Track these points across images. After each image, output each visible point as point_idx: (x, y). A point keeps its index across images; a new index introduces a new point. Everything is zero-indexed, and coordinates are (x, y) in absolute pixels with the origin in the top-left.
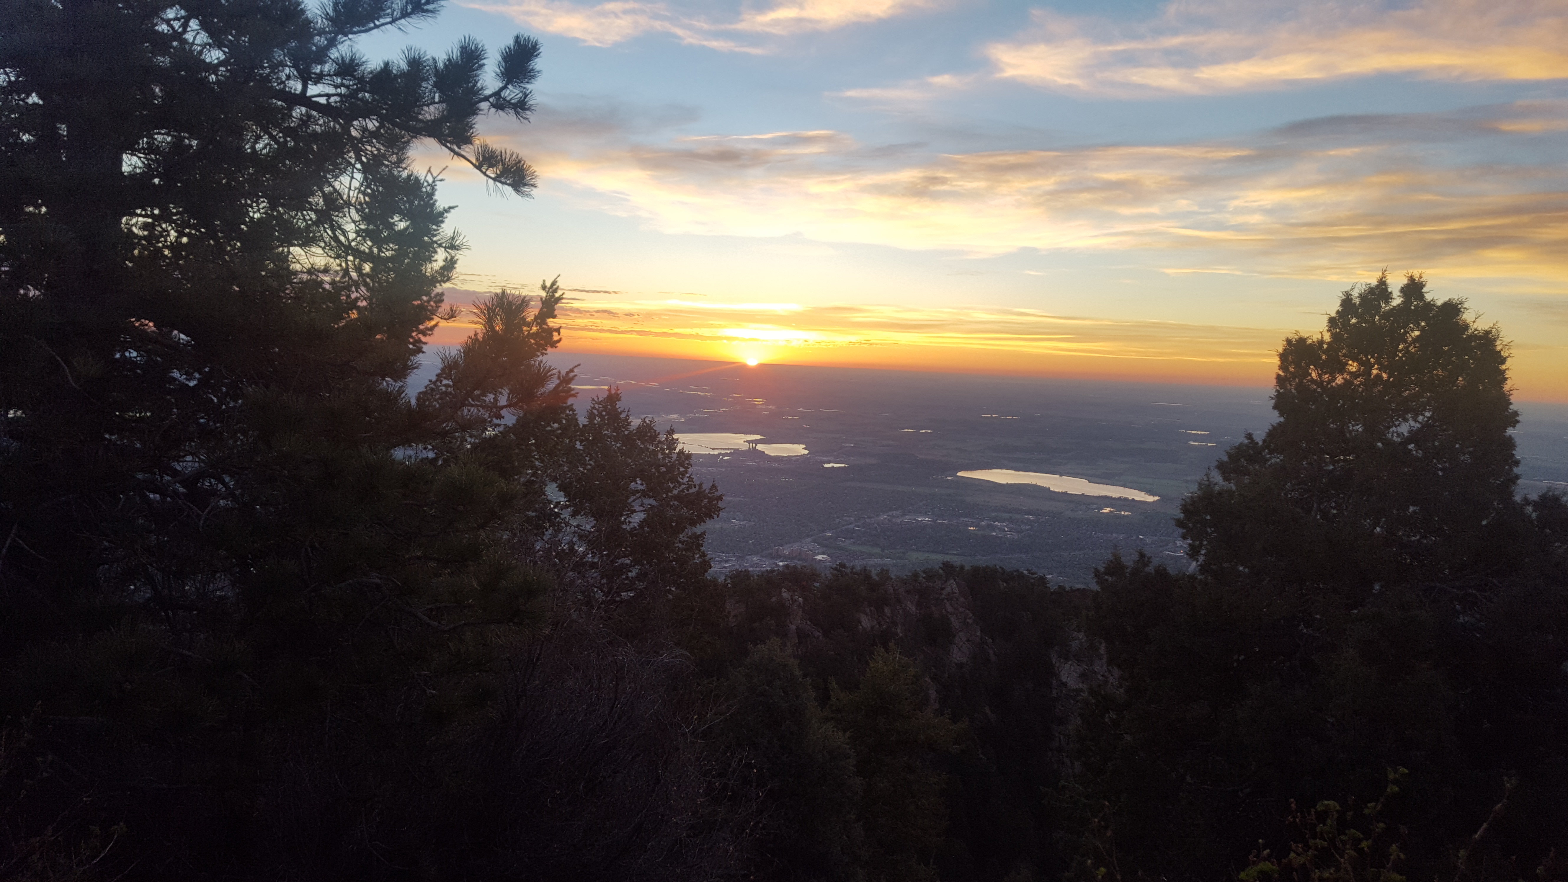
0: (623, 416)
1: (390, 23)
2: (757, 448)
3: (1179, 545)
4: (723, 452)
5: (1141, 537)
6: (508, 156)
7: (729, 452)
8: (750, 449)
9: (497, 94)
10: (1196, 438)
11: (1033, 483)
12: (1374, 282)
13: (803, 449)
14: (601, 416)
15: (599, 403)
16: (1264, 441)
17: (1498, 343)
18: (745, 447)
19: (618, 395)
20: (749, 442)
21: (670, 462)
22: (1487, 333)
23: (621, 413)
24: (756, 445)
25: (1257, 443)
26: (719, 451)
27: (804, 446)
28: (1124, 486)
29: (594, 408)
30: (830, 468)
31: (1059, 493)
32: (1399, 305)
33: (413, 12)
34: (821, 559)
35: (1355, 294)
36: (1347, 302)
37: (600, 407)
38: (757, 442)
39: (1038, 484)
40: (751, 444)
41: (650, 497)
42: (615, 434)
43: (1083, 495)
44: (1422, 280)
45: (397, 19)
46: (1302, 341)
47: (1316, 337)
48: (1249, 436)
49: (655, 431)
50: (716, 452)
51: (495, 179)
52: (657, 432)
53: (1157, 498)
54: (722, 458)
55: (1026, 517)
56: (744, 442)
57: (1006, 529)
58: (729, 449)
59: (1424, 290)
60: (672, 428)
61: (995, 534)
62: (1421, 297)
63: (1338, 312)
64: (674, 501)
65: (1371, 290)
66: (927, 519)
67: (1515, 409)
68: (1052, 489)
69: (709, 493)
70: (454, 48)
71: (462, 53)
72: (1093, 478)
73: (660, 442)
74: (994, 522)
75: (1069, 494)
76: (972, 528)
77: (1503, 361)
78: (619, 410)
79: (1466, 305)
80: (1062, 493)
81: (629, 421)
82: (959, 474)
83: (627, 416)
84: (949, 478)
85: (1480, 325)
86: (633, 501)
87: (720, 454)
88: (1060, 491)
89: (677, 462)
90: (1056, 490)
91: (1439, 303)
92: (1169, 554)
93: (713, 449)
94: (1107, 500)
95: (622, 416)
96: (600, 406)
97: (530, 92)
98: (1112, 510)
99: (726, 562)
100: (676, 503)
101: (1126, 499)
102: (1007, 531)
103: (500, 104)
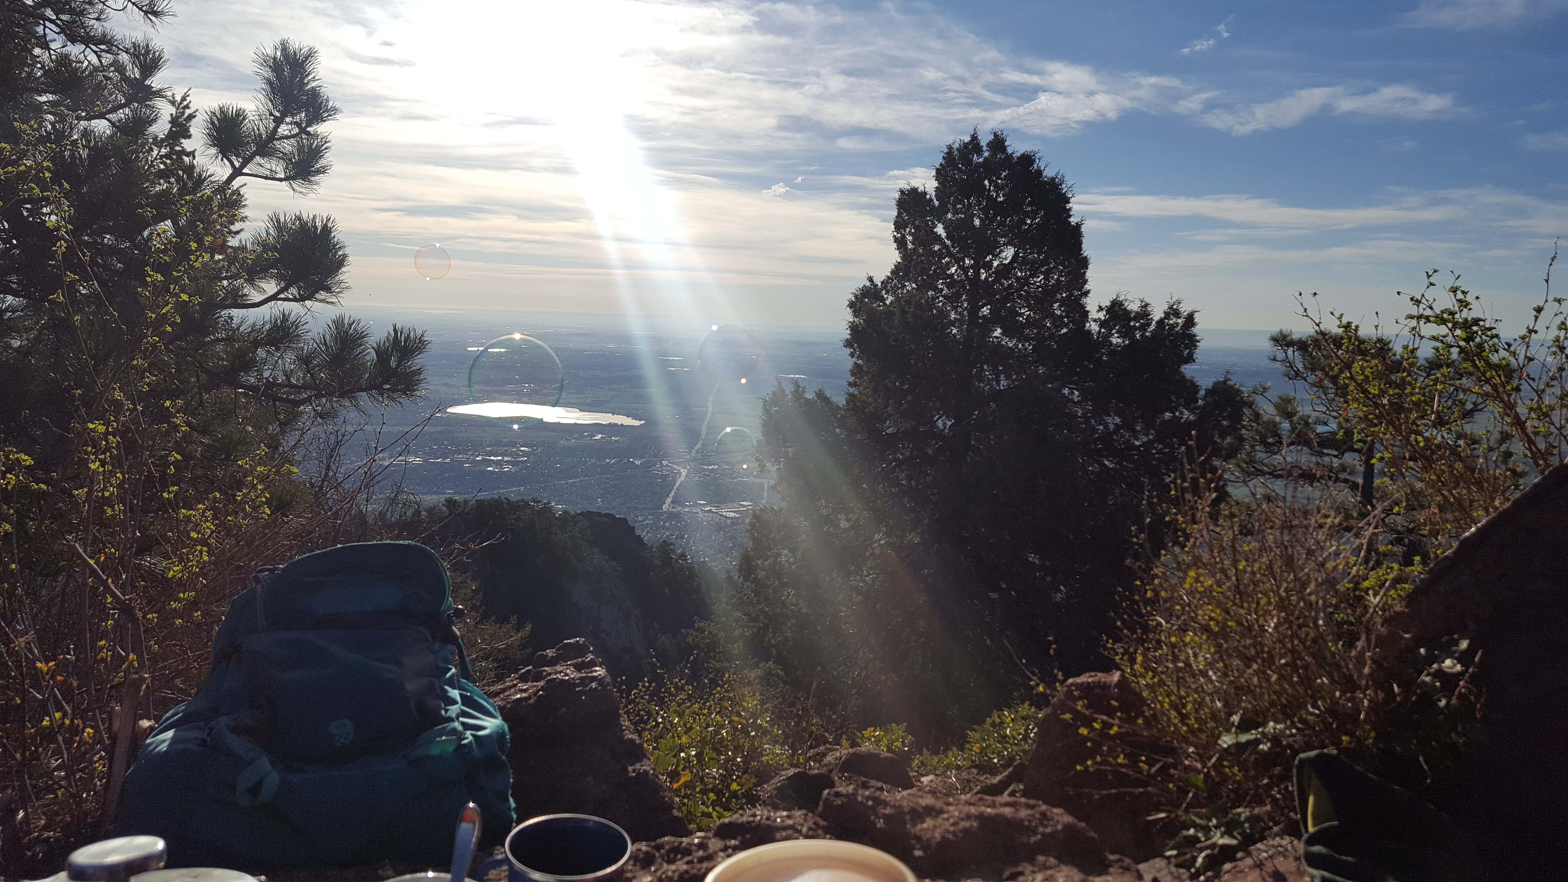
12: (967, 139)
16: (882, 283)
17: (1064, 186)
22: (1053, 179)
25: (877, 285)
32: (988, 157)
35: (955, 147)
36: (949, 154)
48: (871, 279)
59: (1006, 145)
62: (1004, 150)
63: (941, 165)
65: (966, 145)
77: (1068, 201)
85: (1048, 173)
91: (1018, 155)
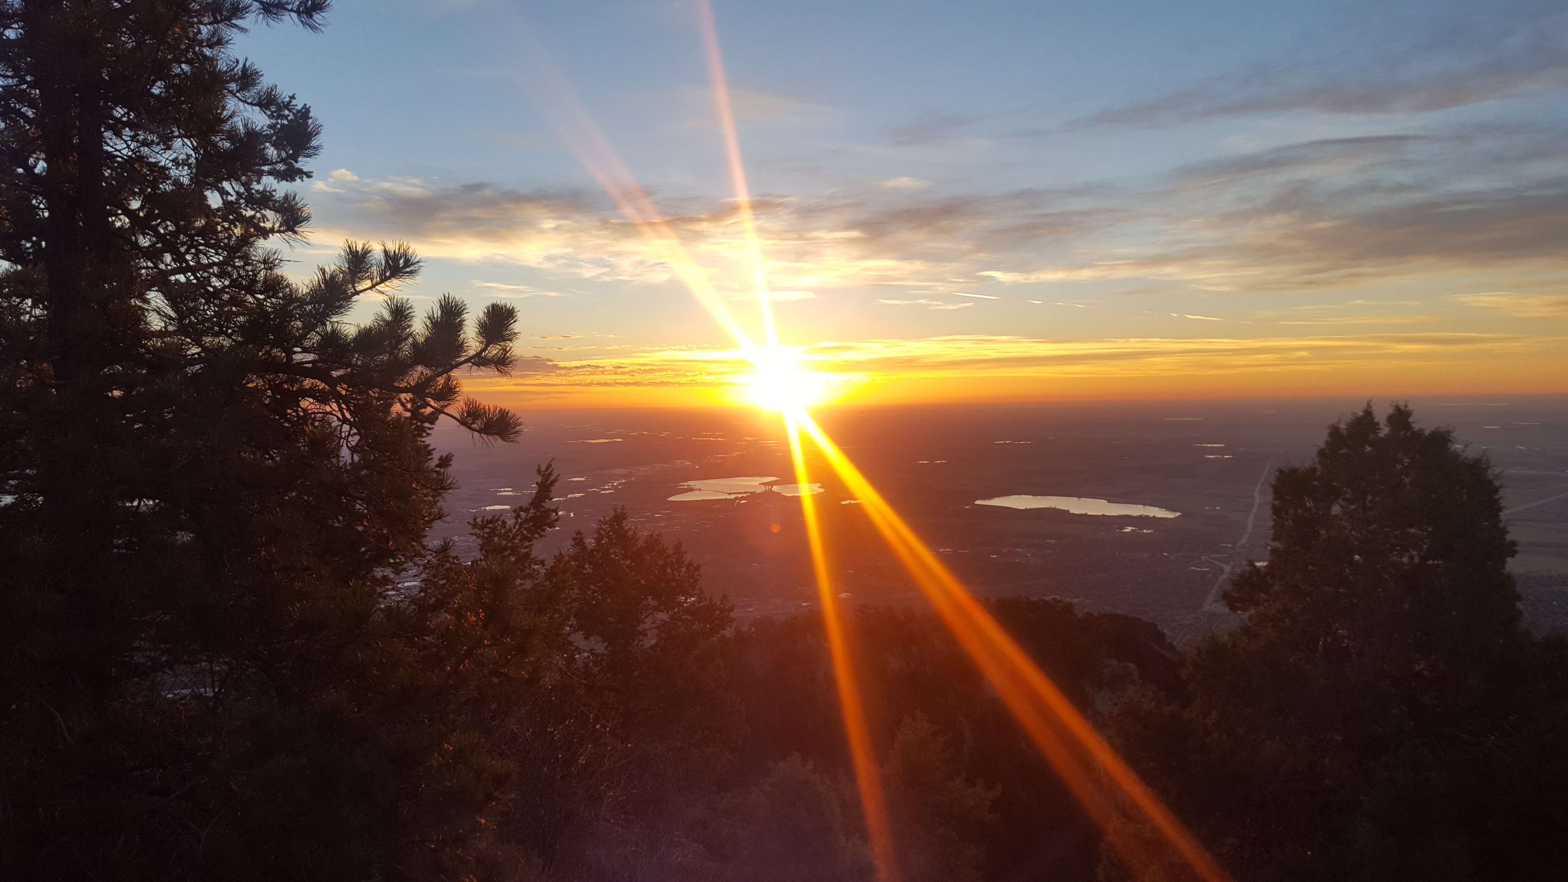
0: (631, 533)
1: (370, 288)
2: (773, 490)
3: (1204, 559)
4: (740, 496)
5: (1165, 554)
6: (492, 410)
7: (745, 495)
8: (766, 491)
9: (478, 355)
10: (1212, 451)
11: (1052, 507)
13: (819, 487)
14: (608, 537)
15: (605, 523)
18: (762, 489)
19: (624, 514)
20: (765, 484)
21: (679, 576)
22: (1478, 461)
23: (627, 531)
24: (772, 487)
26: (736, 496)
27: (820, 485)
28: (1144, 504)
29: (601, 529)
30: (847, 504)
31: (1078, 515)
32: (1387, 435)
33: (393, 275)
34: (845, 597)
35: (1343, 426)
36: (1335, 432)
37: (606, 528)
38: (772, 484)
39: (1058, 507)
40: (767, 487)
41: (662, 611)
42: (623, 552)
43: (1103, 515)
44: (1407, 409)
45: (377, 284)
46: (1294, 471)
47: (1308, 464)
49: (663, 545)
50: (733, 497)
51: (480, 432)
52: (665, 546)
53: (1178, 514)
54: (739, 502)
55: (1048, 541)
56: (760, 484)
57: (1029, 555)
58: (745, 493)
59: (1411, 420)
60: (679, 542)
61: (1017, 561)
62: (1408, 426)
63: (1327, 443)
64: (687, 615)
65: (1358, 421)
66: (948, 550)
67: (1513, 538)
68: (1071, 512)
69: (720, 604)
70: (434, 307)
71: (442, 311)
72: (1112, 498)
73: (668, 556)
74: (1016, 548)
75: (1089, 515)
76: (994, 556)
78: (626, 528)
79: (1454, 434)
80: (1082, 515)
81: (637, 538)
82: (978, 502)
83: (634, 533)
84: (967, 507)
86: (646, 617)
87: (736, 498)
88: (1080, 513)
89: (686, 575)
90: (1076, 513)
91: (1427, 432)
92: (1195, 570)
93: (730, 494)
94: (1127, 520)
95: (629, 534)
96: (607, 526)
97: (510, 349)
98: (1134, 528)
99: (750, 606)
100: (689, 617)
101: (1147, 517)
102: (1030, 557)
103: (479, 360)
